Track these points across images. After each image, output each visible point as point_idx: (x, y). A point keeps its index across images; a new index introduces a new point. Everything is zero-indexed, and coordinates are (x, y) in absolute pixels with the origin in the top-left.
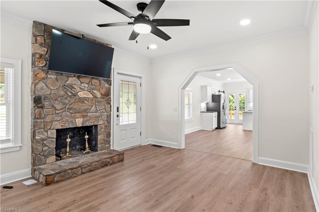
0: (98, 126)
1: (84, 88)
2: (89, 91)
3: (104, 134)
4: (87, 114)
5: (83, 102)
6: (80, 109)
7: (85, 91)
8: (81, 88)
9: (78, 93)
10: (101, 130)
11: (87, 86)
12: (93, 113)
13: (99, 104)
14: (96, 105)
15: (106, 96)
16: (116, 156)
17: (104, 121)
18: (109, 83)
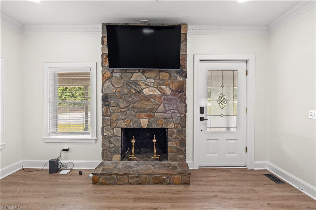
0: (168, 130)
1: (149, 84)
2: (155, 87)
3: (175, 141)
4: (153, 114)
5: (149, 100)
6: (145, 108)
7: (151, 87)
8: (146, 85)
9: (142, 90)
10: (173, 135)
11: (153, 81)
12: (161, 114)
13: (169, 103)
14: (164, 104)
15: (179, 92)
16: (176, 175)
17: (175, 124)
18: (183, 74)
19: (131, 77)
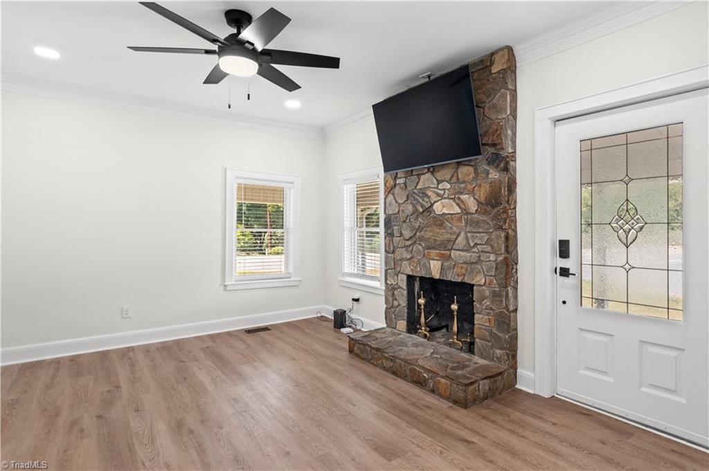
0: (475, 288)
1: (442, 192)
2: (451, 199)
3: (488, 314)
4: (448, 252)
5: (441, 225)
6: (435, 240)
7: (445, 198)
8: (438, 195)
9: (432, 205)
10: (483, 300)
11: (448, 186)
12: (461, 252)
13: (474, 231)
14: (466, 233)
15: (493, 207)
16: (442, 377)
17: (487, 278)
18: (499, 165)
19: (417, 183)
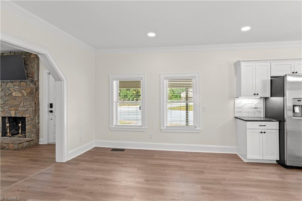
0: (26, 118)
1: (16, 89)
2: (19, 91)
3: (30, 125)
4: (17, 108)
5: (15, 99)
6: (13, 104)
7: (16, 91)
8: (14, 90)
9: (12, 93)
10: (28, 121)
11: (18, 87)
12: (21, 108)
13: (26, 101)
14: (23, 102)
15: (32, 95)
16: (11, 144)
17: (30, 115)
18: (33, 83)
19: (6, 85)
